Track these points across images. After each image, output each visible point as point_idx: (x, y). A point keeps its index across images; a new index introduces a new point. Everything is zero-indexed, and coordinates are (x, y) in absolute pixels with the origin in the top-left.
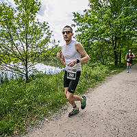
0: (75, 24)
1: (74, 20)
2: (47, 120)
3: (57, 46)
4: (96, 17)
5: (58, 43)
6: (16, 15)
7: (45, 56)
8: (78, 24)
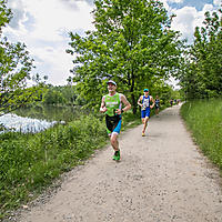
0: (73, 50)
1: (72, 45)
2: (25, 207)
3: (42, 85)
4: (105, 44)
5: (43, 80)
7: (19, 101)
8: (77, 51)
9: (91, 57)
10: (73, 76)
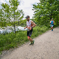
0: (34, 9)
6: (10, 8)
9: (38, 10)
10: (34, 16)
